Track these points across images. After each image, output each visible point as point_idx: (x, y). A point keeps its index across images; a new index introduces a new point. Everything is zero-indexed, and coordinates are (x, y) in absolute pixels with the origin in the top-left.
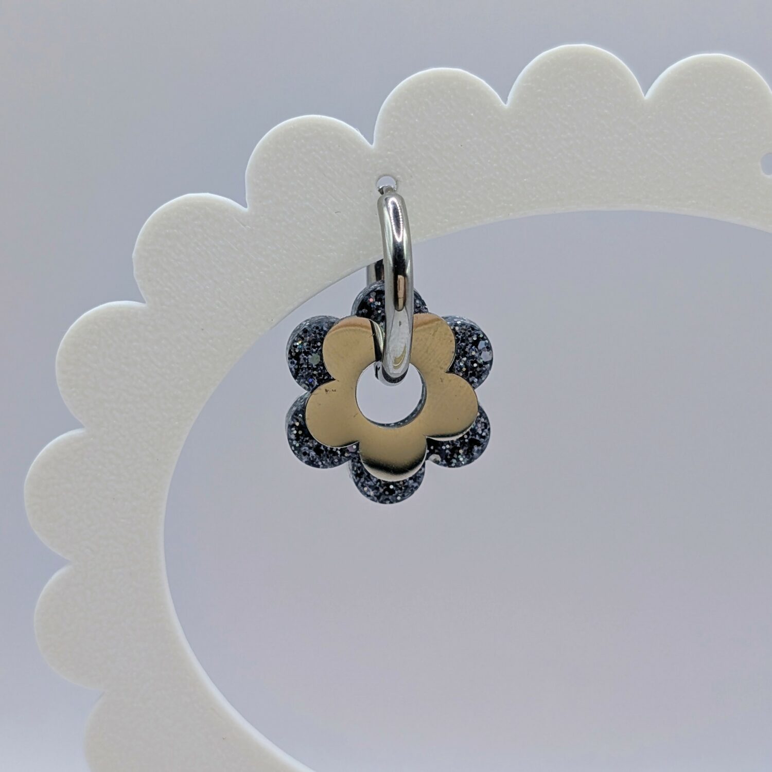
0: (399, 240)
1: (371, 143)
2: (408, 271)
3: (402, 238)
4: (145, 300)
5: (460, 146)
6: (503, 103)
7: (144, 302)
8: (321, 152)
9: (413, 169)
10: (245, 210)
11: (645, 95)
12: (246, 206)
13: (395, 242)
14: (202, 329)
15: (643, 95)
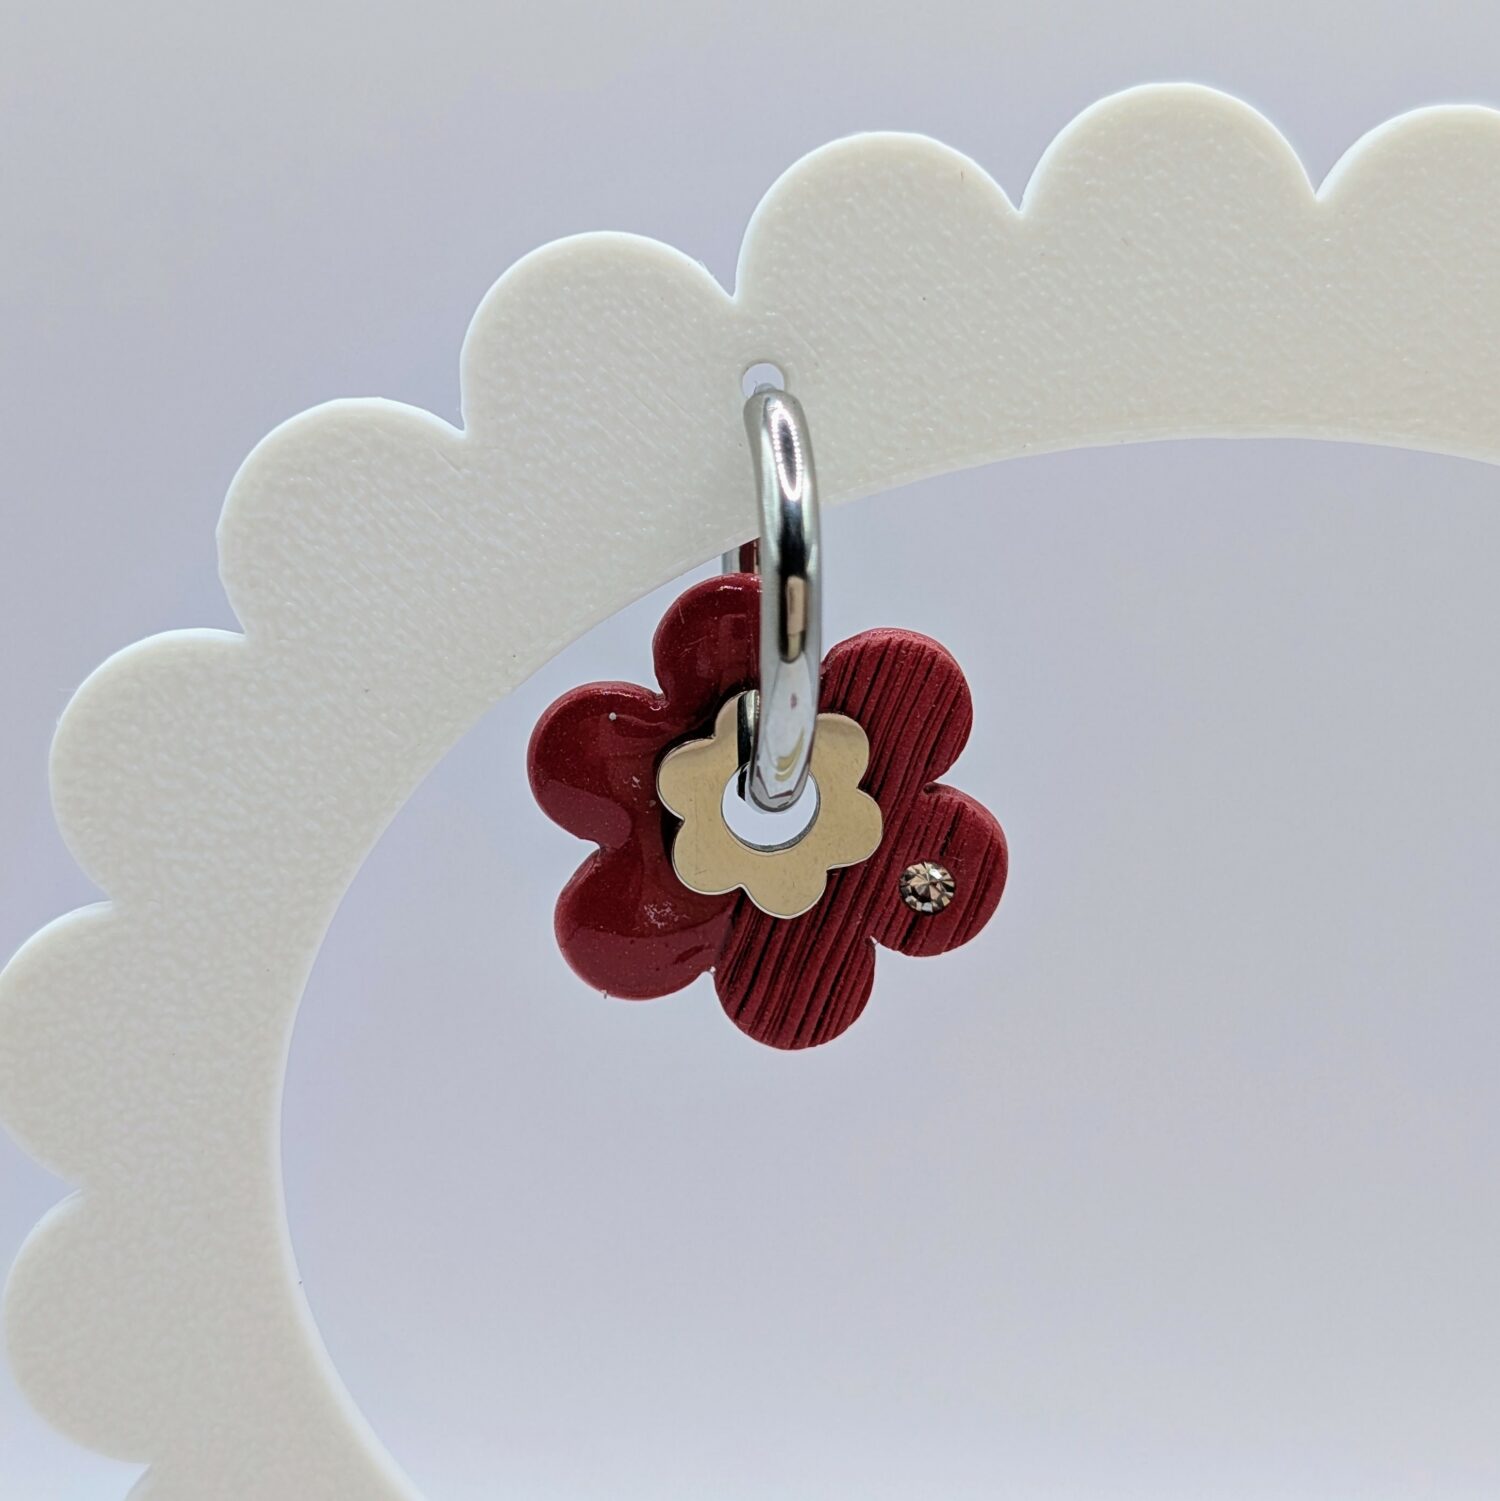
0: (792, 496)
1: (731, 293)
2: (811, 567)
3: (799, 492)
4: (244, 628)
5: (921, 299)
6: (1014, 209)
7: (242, 632)
8: (624, 312)
9: (821, 349)
10: (460, 435)
11: (1317, 189)
12: (461, 428)
13: (784, 502)
14: (367, 691)
15: (1313, 191)
